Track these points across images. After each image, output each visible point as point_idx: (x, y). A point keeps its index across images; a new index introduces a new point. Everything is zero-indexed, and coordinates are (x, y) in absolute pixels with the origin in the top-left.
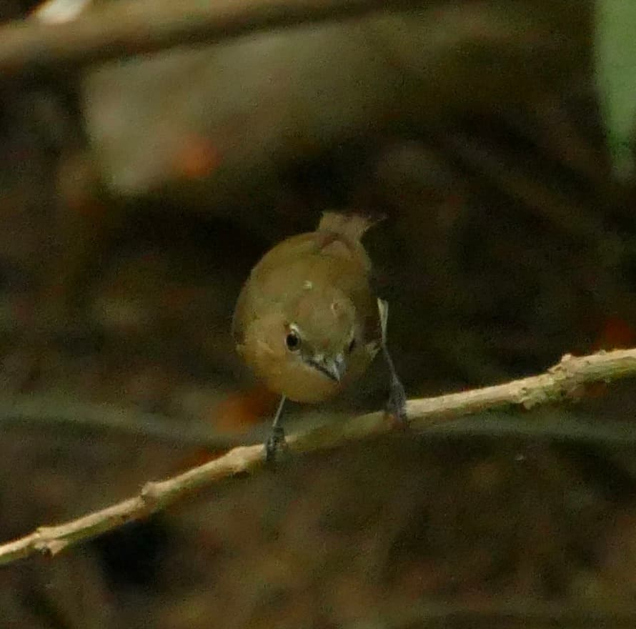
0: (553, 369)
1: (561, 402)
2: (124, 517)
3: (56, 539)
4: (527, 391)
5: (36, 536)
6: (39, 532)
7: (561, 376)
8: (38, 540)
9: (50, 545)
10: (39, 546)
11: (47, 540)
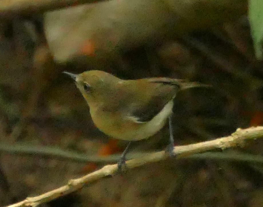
0: (233, 134)
1: (236, 147)
2: (62, 193)
3: (34, 202)
4: (223, 143)
5: (26, 201)
6: (27, 199)
7: (236, 137)
8: (27, 203)
9: (31, 204)
10: (27, 205)
11: (30, 202)
